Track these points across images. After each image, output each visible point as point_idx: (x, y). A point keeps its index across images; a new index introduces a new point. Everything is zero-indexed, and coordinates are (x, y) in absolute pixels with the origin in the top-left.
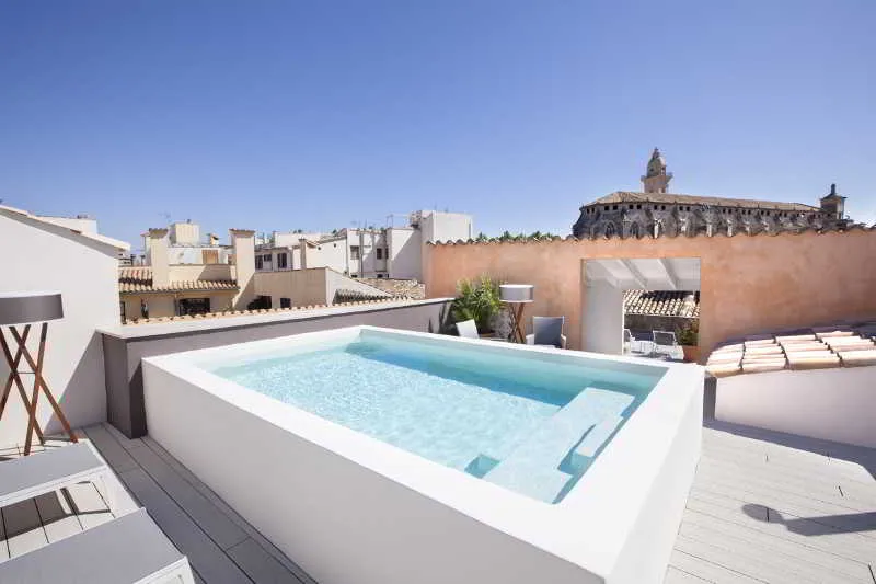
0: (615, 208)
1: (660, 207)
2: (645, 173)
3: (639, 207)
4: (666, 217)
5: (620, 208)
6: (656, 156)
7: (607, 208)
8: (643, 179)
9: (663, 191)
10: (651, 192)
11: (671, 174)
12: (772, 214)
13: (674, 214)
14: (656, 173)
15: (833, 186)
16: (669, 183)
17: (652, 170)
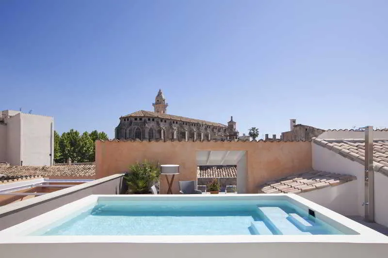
0: (141, 119)
1: (164, 121)
2: (154, 102)
3: (153, 120)
4: (166, 126)
5: (143, 119)
6: (160, 94)
7: (136, 119)
8: (153, 104)
9: (164, 112)
10: (158, 112)
11: (167, 104)
12: (211, 127)
13: (171, 124)
14: (160, 102)
15: (232, 117)
16: (166, 109)
17: (158, 101)
